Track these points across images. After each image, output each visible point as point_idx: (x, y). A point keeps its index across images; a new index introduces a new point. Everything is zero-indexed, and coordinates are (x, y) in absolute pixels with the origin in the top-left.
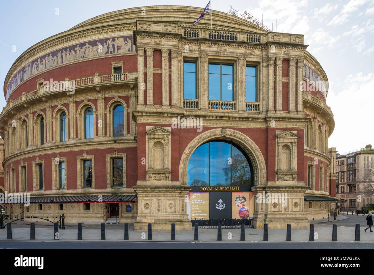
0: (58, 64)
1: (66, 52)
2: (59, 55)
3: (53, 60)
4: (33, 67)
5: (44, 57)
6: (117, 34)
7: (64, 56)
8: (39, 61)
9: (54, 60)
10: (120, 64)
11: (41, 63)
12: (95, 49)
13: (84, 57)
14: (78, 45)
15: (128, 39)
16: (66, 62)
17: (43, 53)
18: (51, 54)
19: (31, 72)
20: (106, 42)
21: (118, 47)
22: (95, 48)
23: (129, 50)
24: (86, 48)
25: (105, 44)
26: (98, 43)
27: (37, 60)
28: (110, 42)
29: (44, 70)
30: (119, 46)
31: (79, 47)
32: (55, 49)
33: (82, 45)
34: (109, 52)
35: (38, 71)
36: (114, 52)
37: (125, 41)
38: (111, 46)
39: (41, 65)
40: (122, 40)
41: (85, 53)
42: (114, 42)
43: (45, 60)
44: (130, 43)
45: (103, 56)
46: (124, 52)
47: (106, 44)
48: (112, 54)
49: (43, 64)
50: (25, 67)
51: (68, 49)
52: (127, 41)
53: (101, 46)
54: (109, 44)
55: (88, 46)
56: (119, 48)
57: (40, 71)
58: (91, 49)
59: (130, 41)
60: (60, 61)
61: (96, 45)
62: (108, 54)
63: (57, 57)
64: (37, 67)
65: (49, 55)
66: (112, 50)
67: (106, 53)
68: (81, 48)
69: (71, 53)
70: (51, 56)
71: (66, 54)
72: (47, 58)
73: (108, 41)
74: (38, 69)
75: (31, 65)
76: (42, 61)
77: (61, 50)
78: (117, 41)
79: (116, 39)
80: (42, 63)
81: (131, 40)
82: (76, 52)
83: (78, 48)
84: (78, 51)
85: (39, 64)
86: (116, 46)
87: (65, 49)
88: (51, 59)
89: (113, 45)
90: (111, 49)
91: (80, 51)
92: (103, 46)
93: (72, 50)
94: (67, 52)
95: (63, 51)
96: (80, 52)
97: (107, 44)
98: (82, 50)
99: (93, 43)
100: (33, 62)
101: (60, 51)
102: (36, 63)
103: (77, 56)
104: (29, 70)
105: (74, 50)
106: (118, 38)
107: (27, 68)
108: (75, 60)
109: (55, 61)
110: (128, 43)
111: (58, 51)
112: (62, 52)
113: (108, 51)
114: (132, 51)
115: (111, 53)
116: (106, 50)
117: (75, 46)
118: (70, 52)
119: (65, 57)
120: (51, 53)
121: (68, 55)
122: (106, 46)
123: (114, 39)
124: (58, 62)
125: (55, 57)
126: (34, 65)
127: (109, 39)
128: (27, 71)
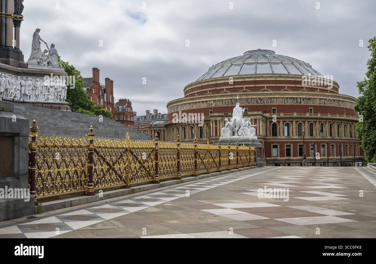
2: (191, 104)
5: (186, 104)
6: (211, 99)
7: (193, 105)
10: (212, 110)
13: (200, 107)
16: (193, 108)
27: (183, 104)
28: (208, 102)
29: (186, 109)
33: (199, 102)
40: (212, 101)
45: (206, 107)
55: (201, 103)
56: (212, 104)
59: (215, 102)
60: (191, 107)
65: (187, 103)
72: (187, 104)
77: (192, 103)
78: (211, 102)
82: (197, 104)
84: (198, 104)
86: (210, 104)
87: (193, 103)
89: (210, 103)
90: (209, 105)
96: (198, 105)
98: (199, 104)
99: (203, 102)
100: (182, 104)
106: (211, 101)
107: (179, 106)
111: (191, 103)
112: (192, 104)
116: (207, 105)
117: (197, 102)
123: (210, 101)
125: (190, 105)
127: (208, 101)
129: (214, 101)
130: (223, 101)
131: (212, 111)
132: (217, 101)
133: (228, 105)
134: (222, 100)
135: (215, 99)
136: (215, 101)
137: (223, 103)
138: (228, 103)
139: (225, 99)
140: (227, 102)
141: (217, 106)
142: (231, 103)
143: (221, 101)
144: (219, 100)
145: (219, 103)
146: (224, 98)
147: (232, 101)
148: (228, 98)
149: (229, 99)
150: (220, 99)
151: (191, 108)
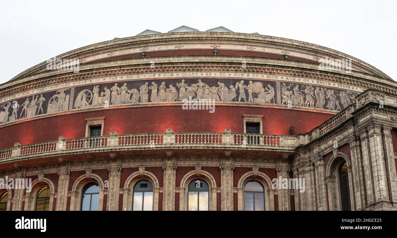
0: (139, 101)
1: (159, 86)
2: (144, 88)
3: (129, 93)
4: (79, 97)
5: (110, 85)
6: (252, 76)
7: (154, 91)
8: (96, 90)
9: (132, 94)
10: (257, 119)
11: (99, 93)
12: (215, 91)
14: (183, 81)
15: (269, 86)
17: (108, 80)
18: (125, 84)
19: (71, 104)
20: (234, 85)
21: (253, 94)
22: (214, 89)
23: (272, 101)
24: (198, 86)
25: (231, 86)
26: (219, 83)
28: (241, 85)
30: (256, 93)
31: (185, 82)
32: (135, 77)
33: (191, 81)
34: (240, 99)
35: (90, 104)
36: (247, 100)
37: (264, 87)
38: (242, 91)
39: (100, 96)
40: (259, 85)
41: (196, 94)
42: (247, 85)
43: (111, 92)
44: (273, 92)
45: (229, 103)
46: (264, 102)
47: (234, 87)
48: (244, 103)
49: (104, 95)
50: (54, 92)
51: (163, 83)
52: (269, 89)
53: (226, 89)
54: (238, 88)
55: (201, 84)
56: (255, 95)
57: (96, 105)
58: (207, 90)
59: (272, 88)
60: (145, 97)
61: (217, 86)
62: (238, 101)
63: (139, 90)
64: (88, 98)
65: (120, 84)
66: (244, 97)
67: (234, 100)
68: (189, 85)
69: (168, 89)
70: (124, 87)
71: (158, 90)
72: (115, 88)
73: (237, 83)
74: (91, 101)
75: (72, 92)
76: (104, 91)
77: (150, 82)
78: (251, 85)
79: (251, 82)
80: (102, 93)
81: (274, 88)
82: (178, 89)
83: (182, 84)
84: (182, 90)
85: (95, 95)
86: (250, 92)
87: (158, 82)
88: (124, 92)
89: (246, 91)
90: (242, 95)
91: (186, 89)
92: (229, 89)
93: (171, 86)
94: (161, 86)
95: (153, 83)
97: (236, 87)
98: (190, 88)
99: (212, 82)
101: (147, 83)
102: (87, 92)
103: (180, 95)
104: (67, 99)
105: (174, 86)
106: (254, 81)
108: (176, 100)
109: (134, 96)
110: (270, 91)
113: (237, 97)
114: (276, 102)
115: (242, 100)
116: (234, 96)
117: (179, 80)
118: (168, 87)
119: (156, 94)
120: (125, 82)
121: (162, 91)
122: (234, 90)
123: (246, 82)
124: (140, 98)
126: (82, 93)
127: (239, 80)
128: (61, 101)
129: (265, 83)
130: (306, 91)
131: (255, 120)
132: (278, 85)
133: (325, 107)
134: (302, 87)
135: (272, 78)
136: (273, 84)
137: (305, 99)
138: (327, 100)
139: (315, 87)
140: (322, 97)
141: (279, 105)
142: (337, 103)
143: (296, 88)
144: (287, 84)
145: (287, 93)
146: (310, 81)
147: (338, 98)
148: (326, 84)
149: (328, 88)
150: (291, 79)
151: (144, 102)
